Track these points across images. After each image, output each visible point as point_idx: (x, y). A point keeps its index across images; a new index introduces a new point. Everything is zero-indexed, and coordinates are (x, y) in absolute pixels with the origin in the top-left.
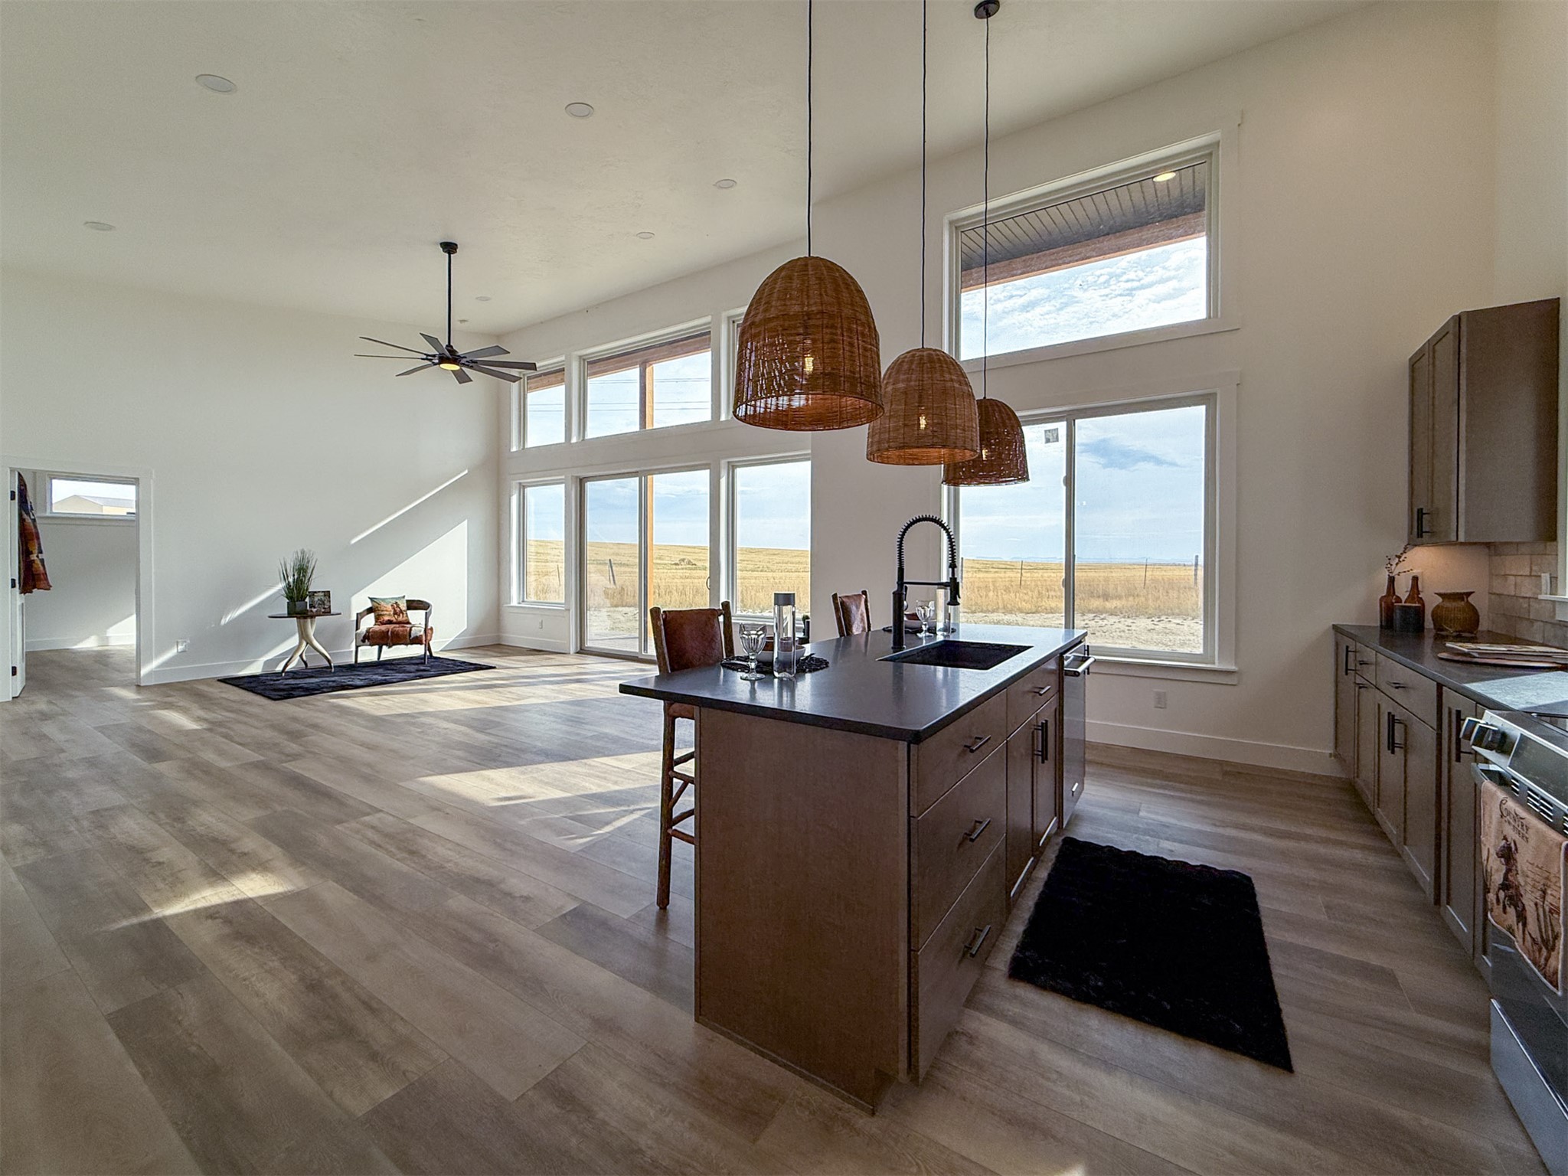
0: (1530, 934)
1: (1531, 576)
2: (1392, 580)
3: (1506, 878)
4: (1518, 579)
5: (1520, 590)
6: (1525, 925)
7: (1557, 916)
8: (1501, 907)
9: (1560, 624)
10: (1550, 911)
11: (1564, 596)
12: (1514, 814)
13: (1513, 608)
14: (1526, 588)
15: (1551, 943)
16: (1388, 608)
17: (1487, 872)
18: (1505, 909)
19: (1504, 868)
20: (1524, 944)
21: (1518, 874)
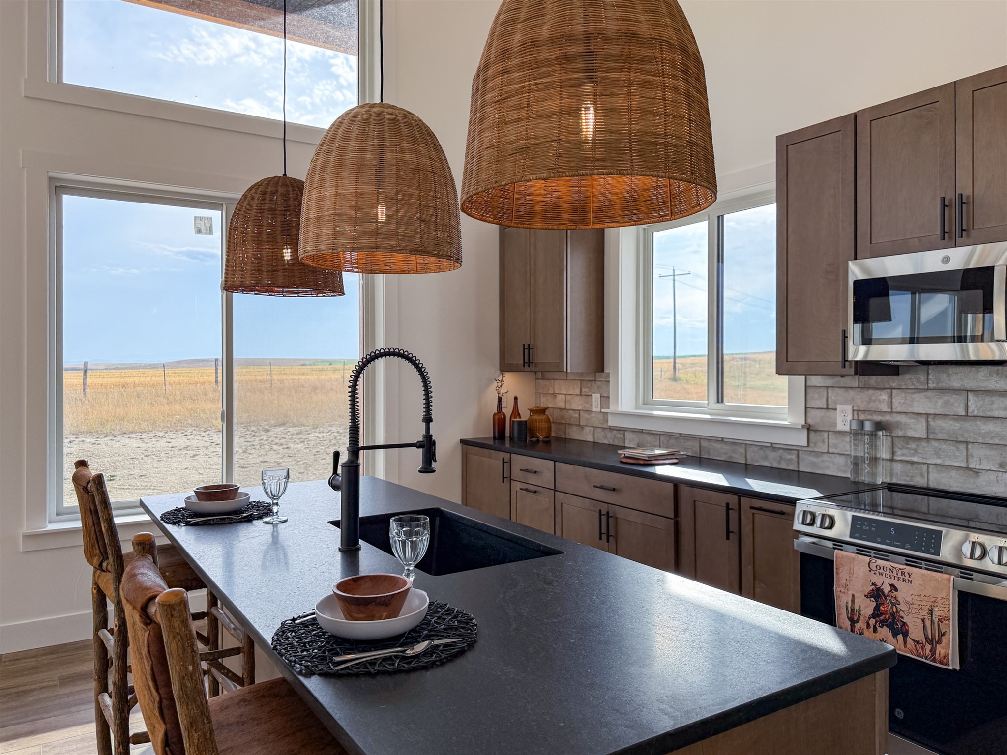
0: (912, 640)
1: (581, 395)
2: (500, 400)
3: (877, 608)
4: (568, 397)
5: (571, 405)
6: (905, 634)
7: (947, 622)
8: (872, 629)
9: (611, 429)
10: (939, 620)
11: (620, 410)
12: (891, 568)
13: (563, 417)
14: (577, 404)
15: (937, 640)
16: (499, 422)
17: (852, 610)
18: (875, 630)
19: (874, 604)
20: (906, 647)
21: (899, 604)
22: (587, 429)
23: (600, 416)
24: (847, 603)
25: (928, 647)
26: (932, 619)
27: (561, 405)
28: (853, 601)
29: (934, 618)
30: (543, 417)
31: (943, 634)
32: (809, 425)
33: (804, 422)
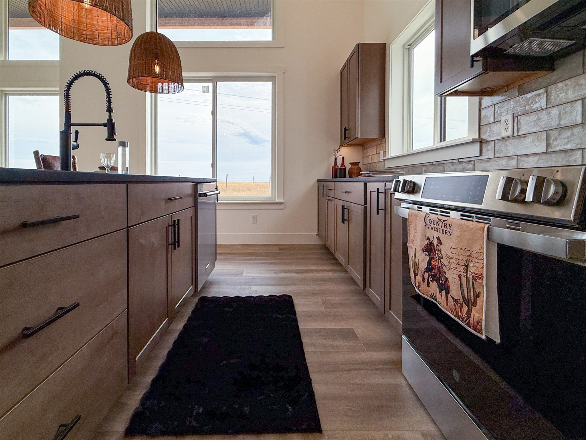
0: (452, 297)
1: (376, 154)
2: (336, 159)
3: (429, 263)
4: (373, 156)
5: (373, 161)
7: (480, 281)
10: (473, 278)
11: (390, 157)
13: (370, 168)
14: (375, 159)
15: (472, 301)
16: (335, 170)
17: (415, 263)
19: (428, 258)
20: (447, 305)
21: (442, 259)
23: (383, 164)
24: (412, 256)
25: (465, 308)
26: (467, 276)
27: (370, 162)
28: (415, 255)
29: (468, 275)
30: (356, 166)
31: (478, 296)
32: (482, 139)
33: (477, 137)
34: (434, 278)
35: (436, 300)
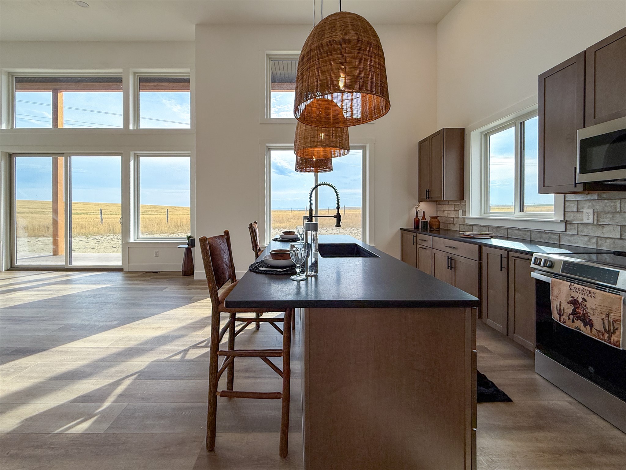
0: (596, 329)
2: (417, 213)
3: (574, 310)
4: (449, 212)
5: (450, 215)
6: (592, 326)
7: (618, 323)
8: (571, 321)
9: (467, 225)
10: (613, 321)
11: (470, 216)
12: (583, 289)
13: (447, 220)
14: (453, 215)
15: (612, 331)
16: (417, 222)
17: (560, 309)
18: (573, 321)
19: (573, 308)
20: (591, 333)
21: (587, 309)
22: (457, 225)
23: (463, 220)
24: (557, 305)
25: (606, 335)
26: (608, 320)
27: (446, 215)
28: (560, 305)
29: (610, 319)
30: (436, 220)
31: (617, 329)
32: (566, 221)
33: (563, 219)
34: (578, 318)
35: (580, 330)
